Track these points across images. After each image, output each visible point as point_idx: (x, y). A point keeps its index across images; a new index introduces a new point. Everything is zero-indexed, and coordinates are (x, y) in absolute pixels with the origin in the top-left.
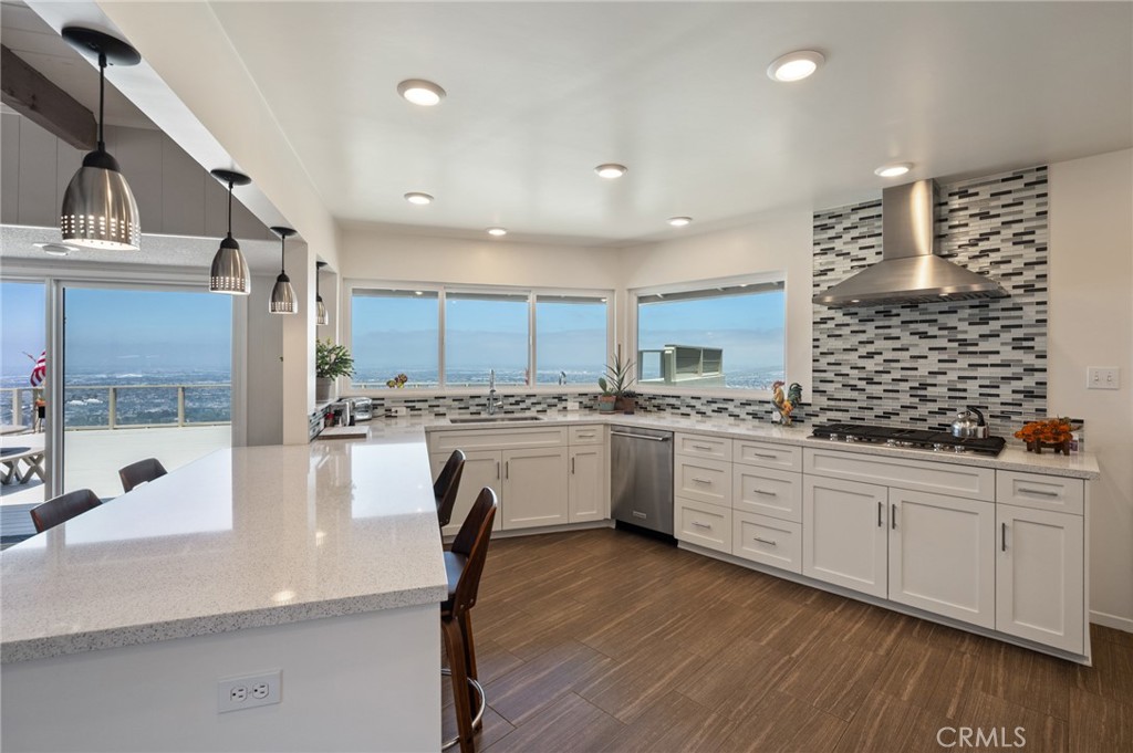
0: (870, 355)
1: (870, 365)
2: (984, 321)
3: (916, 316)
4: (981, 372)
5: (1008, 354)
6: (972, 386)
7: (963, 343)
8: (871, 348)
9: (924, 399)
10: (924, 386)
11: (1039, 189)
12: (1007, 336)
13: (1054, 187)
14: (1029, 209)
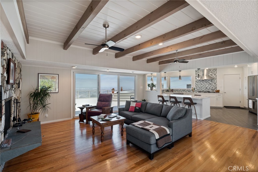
0: (201, 85)
1: (202, 86)
2: (212, 82)
3: (206, 81)
4: (212, 86)
5: (214, 85)
6: (211, 87)
7: (210, 84)
8: (201, 84)
9: (207, 89)
10: (207, 88)
11: (216, 71)
12: (214, 83)
13: (217, 70)
14: (215, 72)
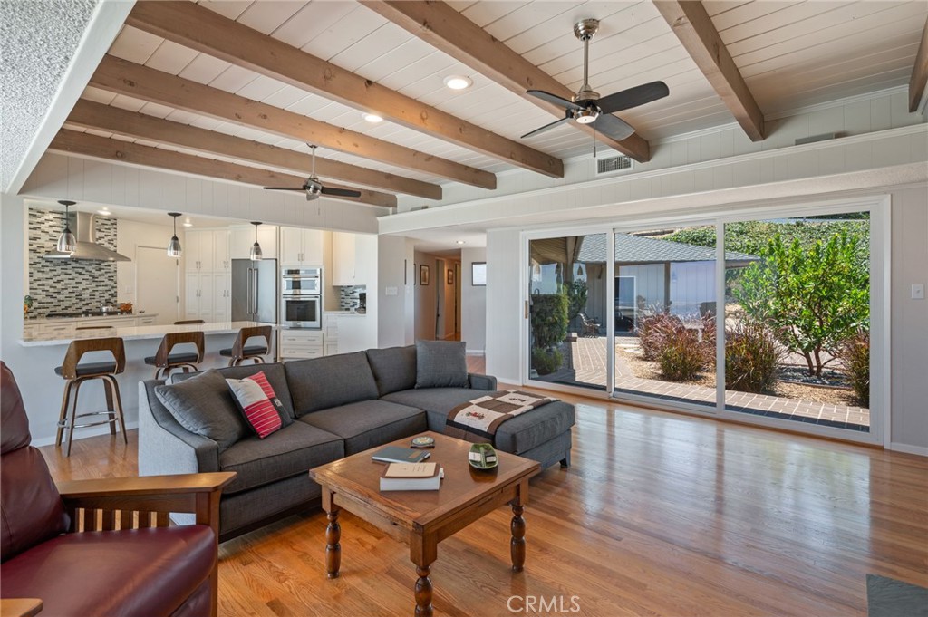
0: (59, 281)
1: (59, 286)
2: (100, 270)
3: (77, 265)
4: (100, 288)
5: (107, 282)
6: (97, 293)
7: (94, 277)
8: (59, 278)
9: (81, 300)
10: (81, 295)
11: (115, 226)
12: (107, 275)
13: (118, 226)
14: (112, 232)
